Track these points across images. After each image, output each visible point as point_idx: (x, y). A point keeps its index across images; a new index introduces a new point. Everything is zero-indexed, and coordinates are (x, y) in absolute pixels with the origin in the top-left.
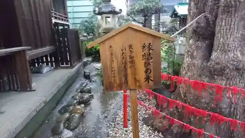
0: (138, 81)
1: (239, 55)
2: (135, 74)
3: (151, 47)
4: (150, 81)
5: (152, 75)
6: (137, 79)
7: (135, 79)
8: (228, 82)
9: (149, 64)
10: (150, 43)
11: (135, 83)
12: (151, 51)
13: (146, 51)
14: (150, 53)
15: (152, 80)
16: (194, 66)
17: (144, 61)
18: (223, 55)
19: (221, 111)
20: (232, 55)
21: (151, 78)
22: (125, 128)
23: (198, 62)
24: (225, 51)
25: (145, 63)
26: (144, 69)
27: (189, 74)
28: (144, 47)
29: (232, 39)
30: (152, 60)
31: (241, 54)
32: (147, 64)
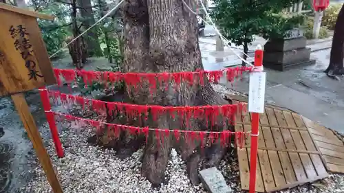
0: (19, 80)
1: (176, 39)
2: (10, 72)
3: (23, 30)
4: (37, 77)
5: (37, 68)
6: (17, 77)
7: (13, 77)
8: (171, 71)
9: (29, 54)
10: (21, 26)
11: (16, 84)
12: (26, 36)
13: (18, 37)
14: (25, 39)
15: (39, 76)
16: (136, 57)
17: (19, 51)
18: (160, 41)
19: (168, 104)
20: (169, 39)
21: (38, 73)
22: (61, 159)
23: (138, 52)
24: (161, 35)
25: (22, 54)
26: (23, 62)
27: (132, 68)
28: (13, 31)
29: (165, 20)
30: (31, 49)
31: (178, 37)
32: (25, 55)
